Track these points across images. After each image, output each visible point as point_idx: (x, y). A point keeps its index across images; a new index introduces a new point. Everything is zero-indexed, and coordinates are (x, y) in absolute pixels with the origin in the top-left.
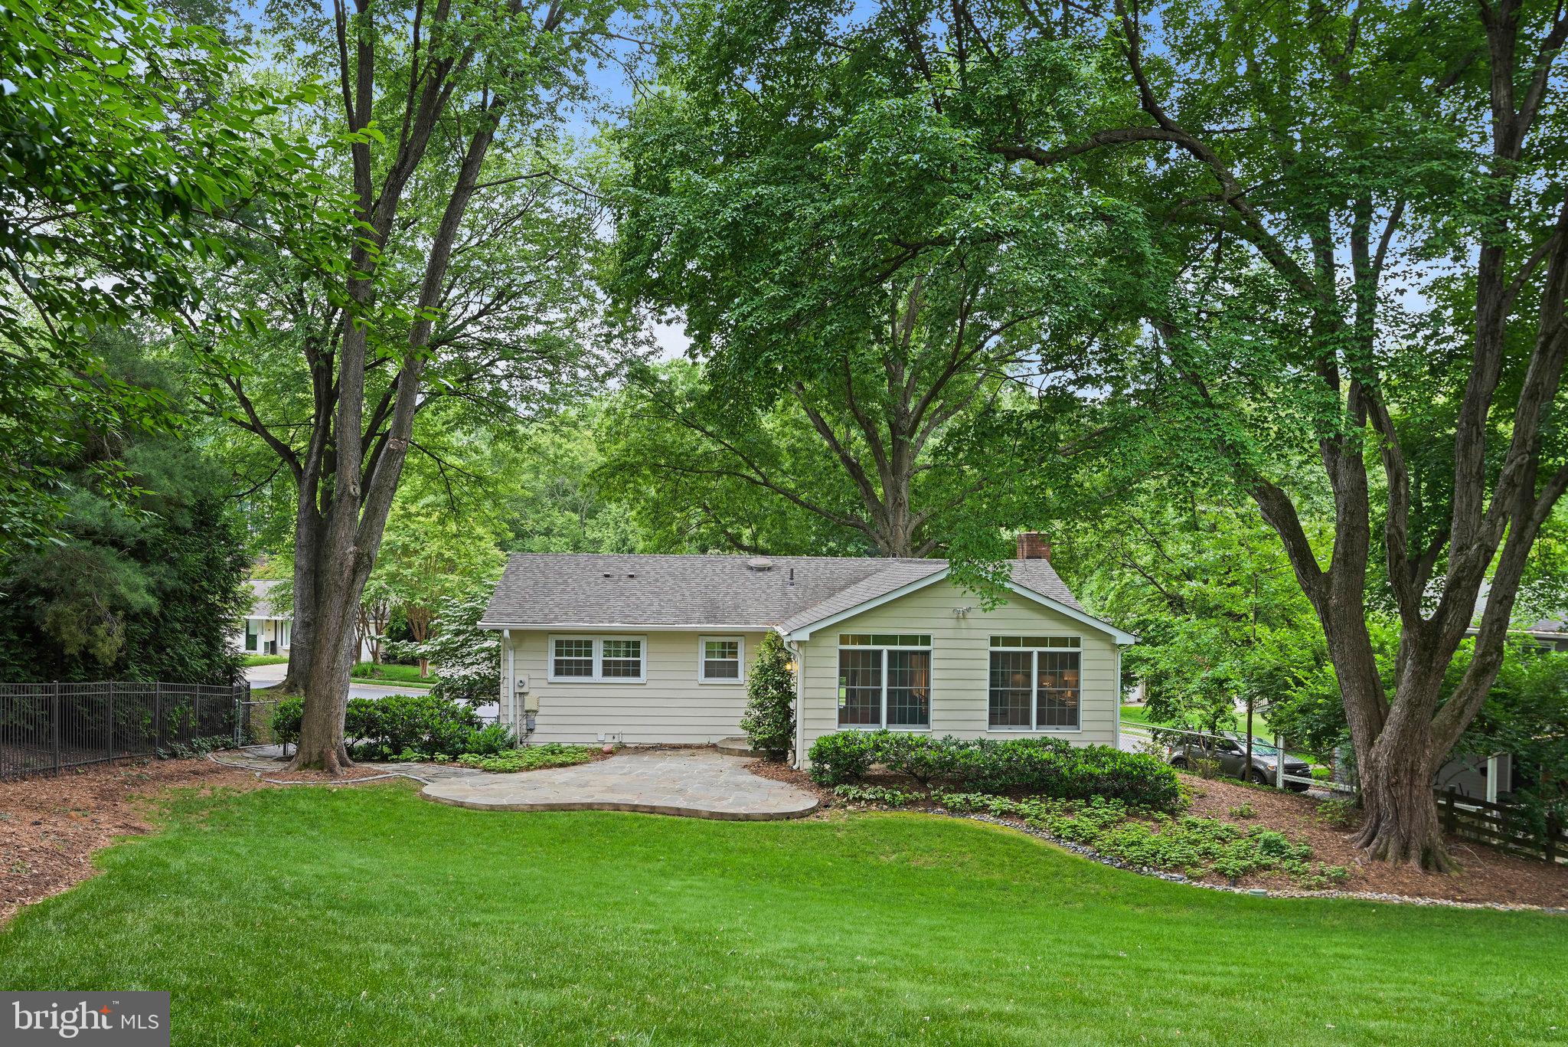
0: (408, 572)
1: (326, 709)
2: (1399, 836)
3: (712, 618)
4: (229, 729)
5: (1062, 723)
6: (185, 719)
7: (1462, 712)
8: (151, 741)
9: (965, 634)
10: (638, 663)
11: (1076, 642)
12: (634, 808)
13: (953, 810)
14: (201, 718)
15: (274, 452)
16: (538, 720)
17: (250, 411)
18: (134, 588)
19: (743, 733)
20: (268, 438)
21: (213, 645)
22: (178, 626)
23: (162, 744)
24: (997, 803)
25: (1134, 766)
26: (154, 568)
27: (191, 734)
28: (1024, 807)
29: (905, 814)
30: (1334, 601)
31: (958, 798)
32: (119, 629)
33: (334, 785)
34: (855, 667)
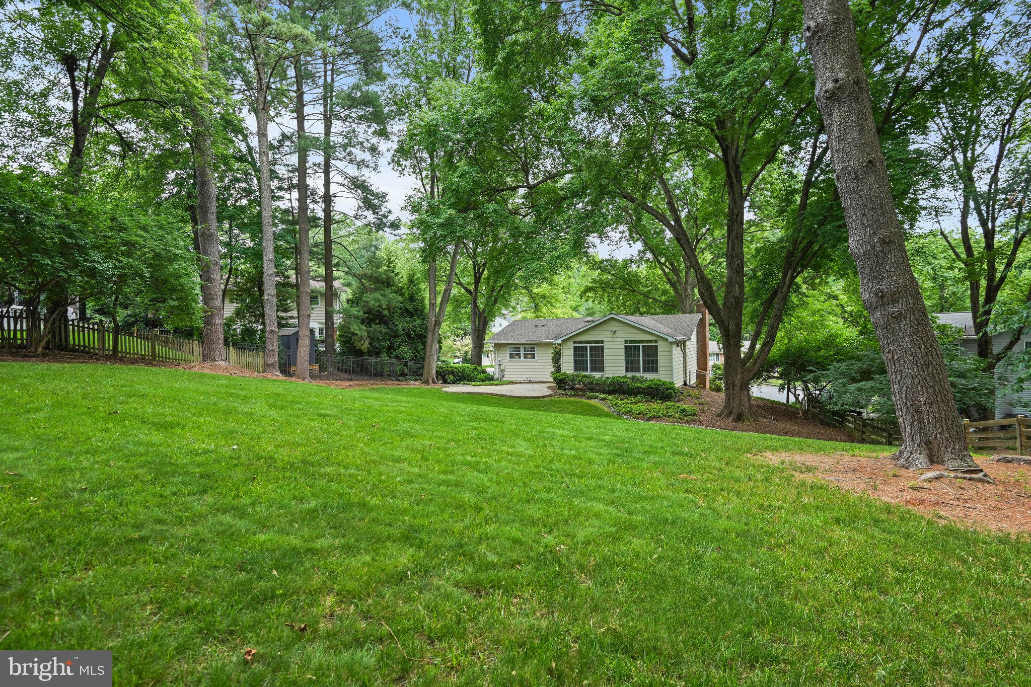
1: (428, 366)
2: (729, 409)
5: (652, 371)
6: (402, 371)
8: (389, 375)
9: (615, 339)
10: (534, 354)
11: (656, 341)
13: (587, 398)
16: (505, 373)
23: (393, 377)
24: (602, 396)
27: (406, 375)
28: (610, 397)
29: (572, 399)
31: (592, 394)
32: (367, 343)
34: (579, 352)
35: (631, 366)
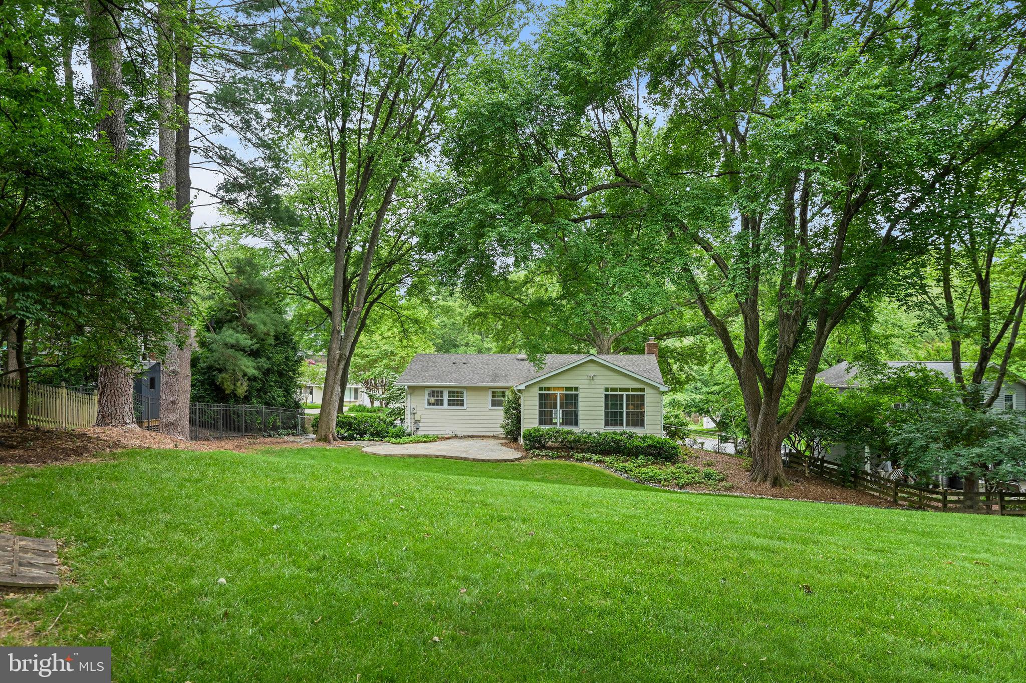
0: (393, 363)
1: (328, 417)
2: (763, 472)
3: (493, 380)
4: (295, 427)
5: (637, 425)
6: (275, 422)
7: (792, 419)
8: (260, 430)
9: (593, 386)
10: (463, 401)
11: (643, 390)
12: (444, 457)
13: (577, 460)
14: (283, 422)
15: (322, 311)
16: (421, 424)
17: (313, 294)
18: (248, 367)
19: (502, 430)
20: (321, 305)
21: (287, 392)
22: (272, 384)
23: (265, 431)
24: (595, 457)
25: (659, 443)
26: (259, 360)
27: (278, 428)
28: (607, 459)
29: (557, 461)
30: (742, 371)
31: (580, 455)
32: (245, 384)
33: (328, 447)
34: (546, 401)
35: (613, 418)
